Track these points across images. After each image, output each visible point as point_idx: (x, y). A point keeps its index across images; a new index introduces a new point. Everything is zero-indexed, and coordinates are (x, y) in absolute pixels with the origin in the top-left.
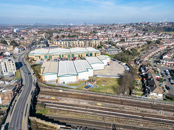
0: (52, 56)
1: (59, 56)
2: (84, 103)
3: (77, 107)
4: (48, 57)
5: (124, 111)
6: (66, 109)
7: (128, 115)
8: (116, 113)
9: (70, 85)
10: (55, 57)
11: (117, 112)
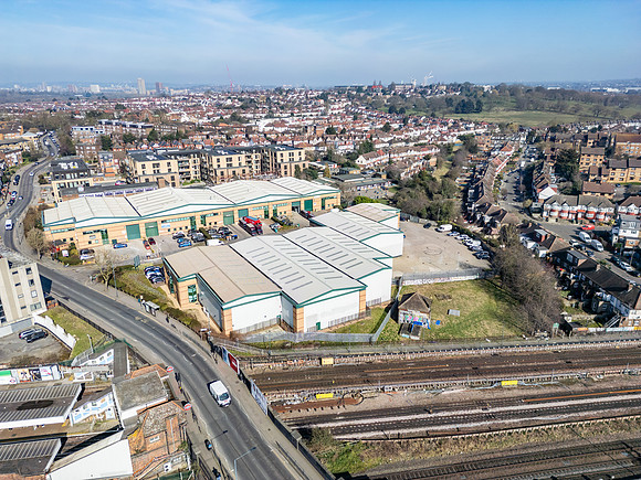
0: (160, 226)
1: (188, 223)
2: (456, 391)
3: (447, 414)
4: (142, 230)
5: (603, 390)
6: (418, 430)
7: (625, 397)
8: (589, 401)
9: (344, 331)
10: (172, 226)
11: (586, 398)
